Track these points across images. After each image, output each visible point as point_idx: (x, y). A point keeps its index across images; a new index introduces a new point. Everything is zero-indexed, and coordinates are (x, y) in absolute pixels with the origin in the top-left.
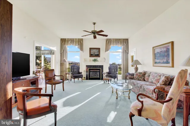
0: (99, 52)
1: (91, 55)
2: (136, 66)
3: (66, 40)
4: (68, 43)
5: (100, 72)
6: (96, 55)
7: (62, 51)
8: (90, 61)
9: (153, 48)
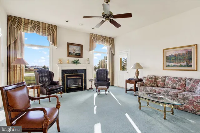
0: (81, 50)
1: (70, 55)
2: (137, 69)
3: (23, 20)
4: (28, 27)
5: (82, 79)
6: (76, 55)
7: (12, 42)
8: (69, 63)
9: (164, 50)
